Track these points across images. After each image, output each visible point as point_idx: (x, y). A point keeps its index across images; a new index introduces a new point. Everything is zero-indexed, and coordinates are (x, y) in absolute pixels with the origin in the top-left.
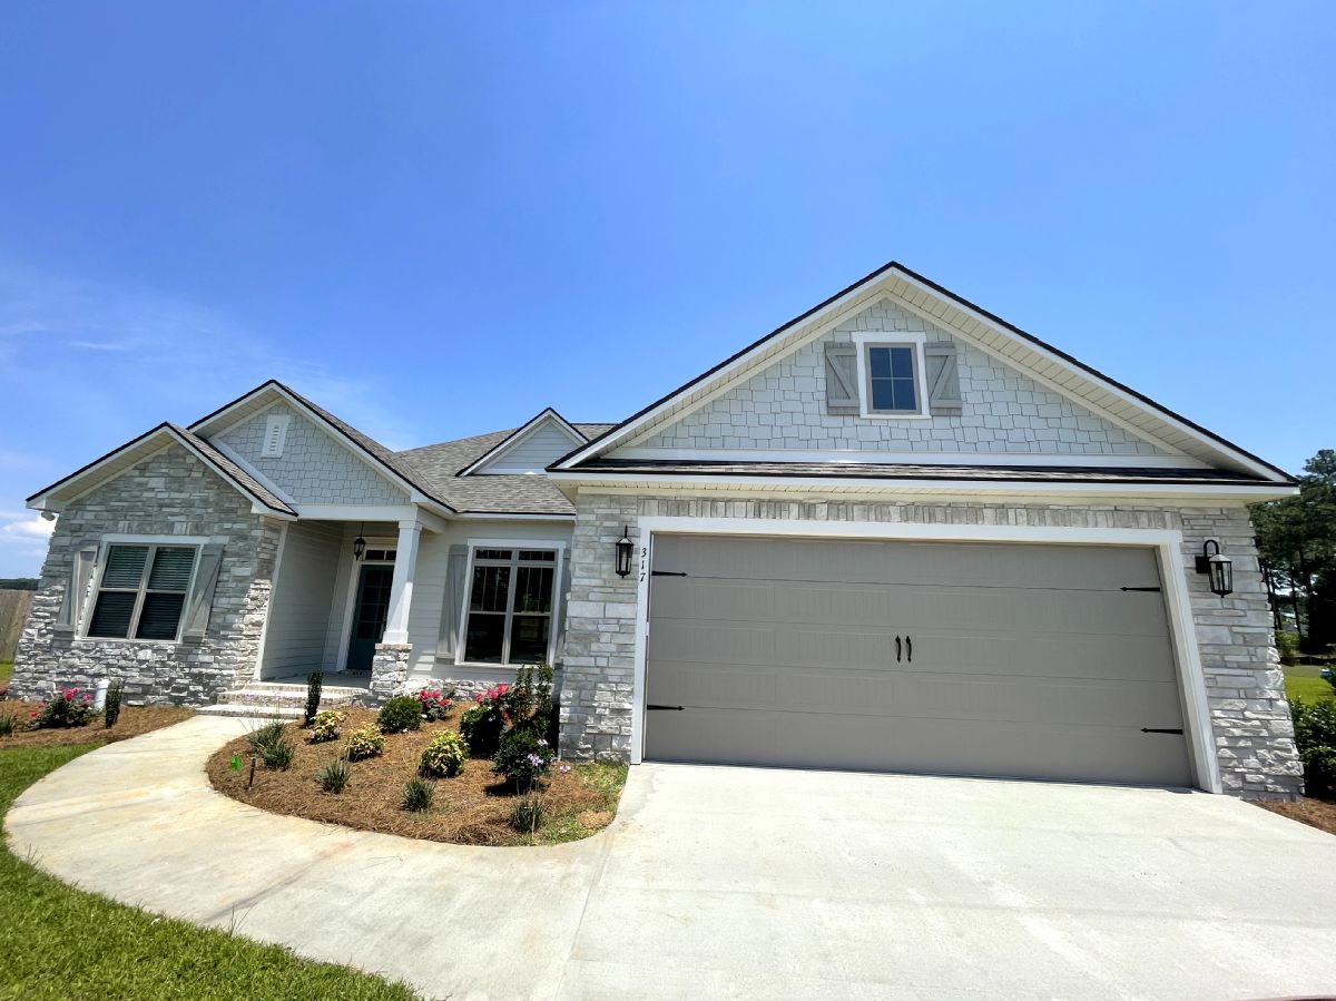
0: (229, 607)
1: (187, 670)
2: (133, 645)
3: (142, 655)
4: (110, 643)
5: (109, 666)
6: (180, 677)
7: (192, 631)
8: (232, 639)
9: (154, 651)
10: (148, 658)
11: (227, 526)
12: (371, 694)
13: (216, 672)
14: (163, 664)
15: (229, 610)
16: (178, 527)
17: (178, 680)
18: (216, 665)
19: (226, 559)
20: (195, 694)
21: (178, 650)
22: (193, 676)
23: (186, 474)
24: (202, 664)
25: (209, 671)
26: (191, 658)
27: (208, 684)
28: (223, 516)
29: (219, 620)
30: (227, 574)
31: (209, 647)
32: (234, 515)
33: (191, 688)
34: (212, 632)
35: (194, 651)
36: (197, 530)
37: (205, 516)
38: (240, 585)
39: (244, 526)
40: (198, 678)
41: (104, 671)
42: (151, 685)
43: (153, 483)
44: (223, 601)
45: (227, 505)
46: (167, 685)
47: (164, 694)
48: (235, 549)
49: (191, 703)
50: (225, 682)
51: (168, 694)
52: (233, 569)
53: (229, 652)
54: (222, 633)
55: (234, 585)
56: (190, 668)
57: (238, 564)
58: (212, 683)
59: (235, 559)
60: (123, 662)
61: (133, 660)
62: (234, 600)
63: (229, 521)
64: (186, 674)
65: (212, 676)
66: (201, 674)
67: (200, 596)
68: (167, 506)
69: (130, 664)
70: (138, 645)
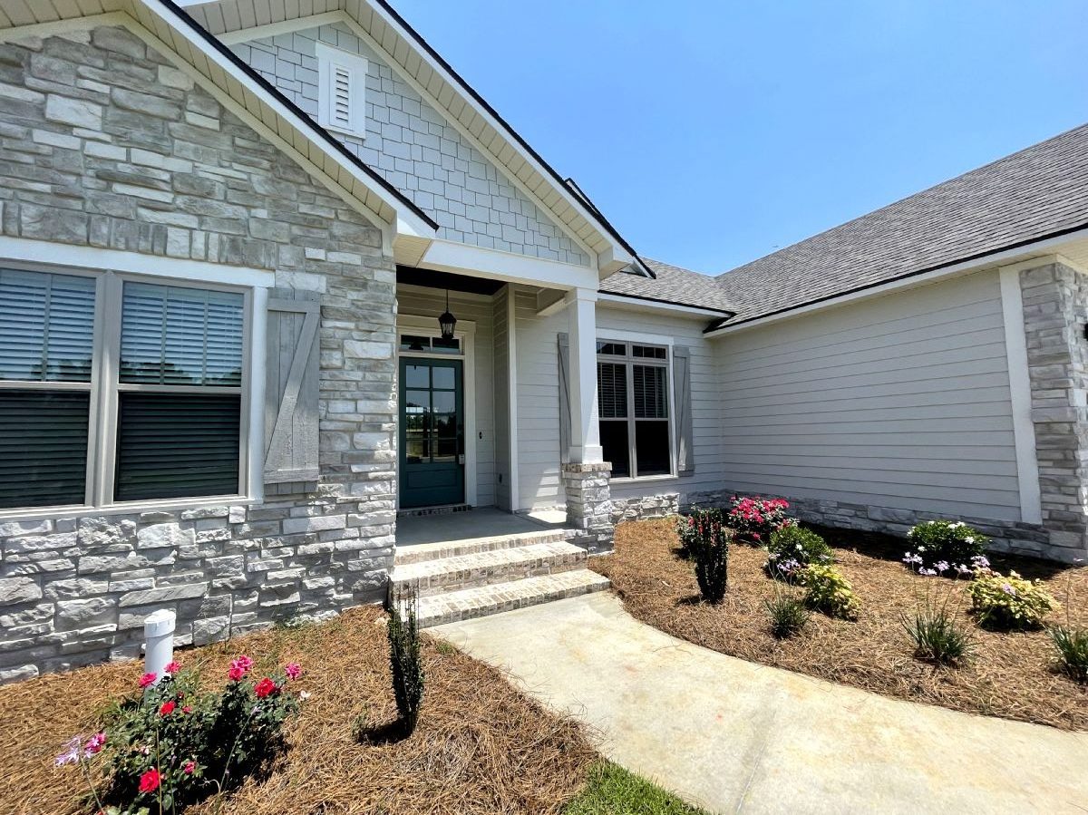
0: (360, 418)
1: (289, 551)
2: (115, 518)
3: (152, 536)
4: (25, 523)
5: (43, 577)
6: (274, 568)
7: (287, 471)
8: (376, 479)
9: (186, 523)
10: (174, 541)
11: (312, 253)
12: (586, 535)
13: (358, 544)
14: (222, 546)
15: (359, 424)
16: (177, 239)
17: (271, 575)
18: (353, 532)
19: (328, 324)
20: (319, 594)
21: (253, 515)
22: (308, 560)
23: (173, 112)
24: (320, 535)
25: (341, 545)
26: (290, 525)
27: (345, 569)
28: (296, 230)
29: (342, 446)
30: (337, 355)
31: (333, 500)
32: (325, 235)
33: (309, 584)
34: (331, 470)
35: (296, 512)
36: (239, 251)
37: (253, 225)
38: (369, 376)
39: (355, 259)
40: (318, 562)
41: (34, 592)
42: (201, 598)
43: (59, 108)
44: (339, 407)
45: (304, 209)
46: (243, 590)
47: (244, 610)
48: (344, 304)
49: (312, 611)
50: (381, 559)
51: (256, 607)
52: (349, 345)
53: (377, 504)
54: (355, 469)
55: (358, 375)
56: (295, 546)
57: (355, 334)
58: (353, 565)
59: (351, 325)
60: (95, 562)
61: (127, 552)
62: (364, 406)
63: (317, 244)
64: (287, 560)
65: (355, 553)
66: (325, 554)
67: (290, 398)
68: (128, 181)
69: (117, 561)
70: (134, 515)
